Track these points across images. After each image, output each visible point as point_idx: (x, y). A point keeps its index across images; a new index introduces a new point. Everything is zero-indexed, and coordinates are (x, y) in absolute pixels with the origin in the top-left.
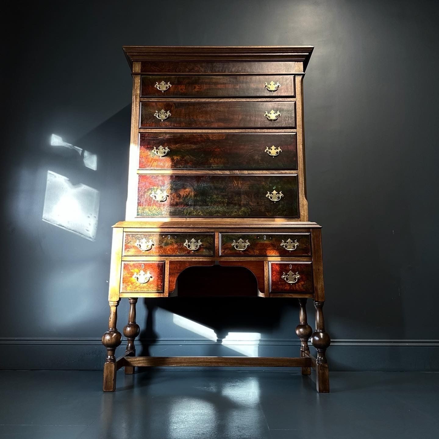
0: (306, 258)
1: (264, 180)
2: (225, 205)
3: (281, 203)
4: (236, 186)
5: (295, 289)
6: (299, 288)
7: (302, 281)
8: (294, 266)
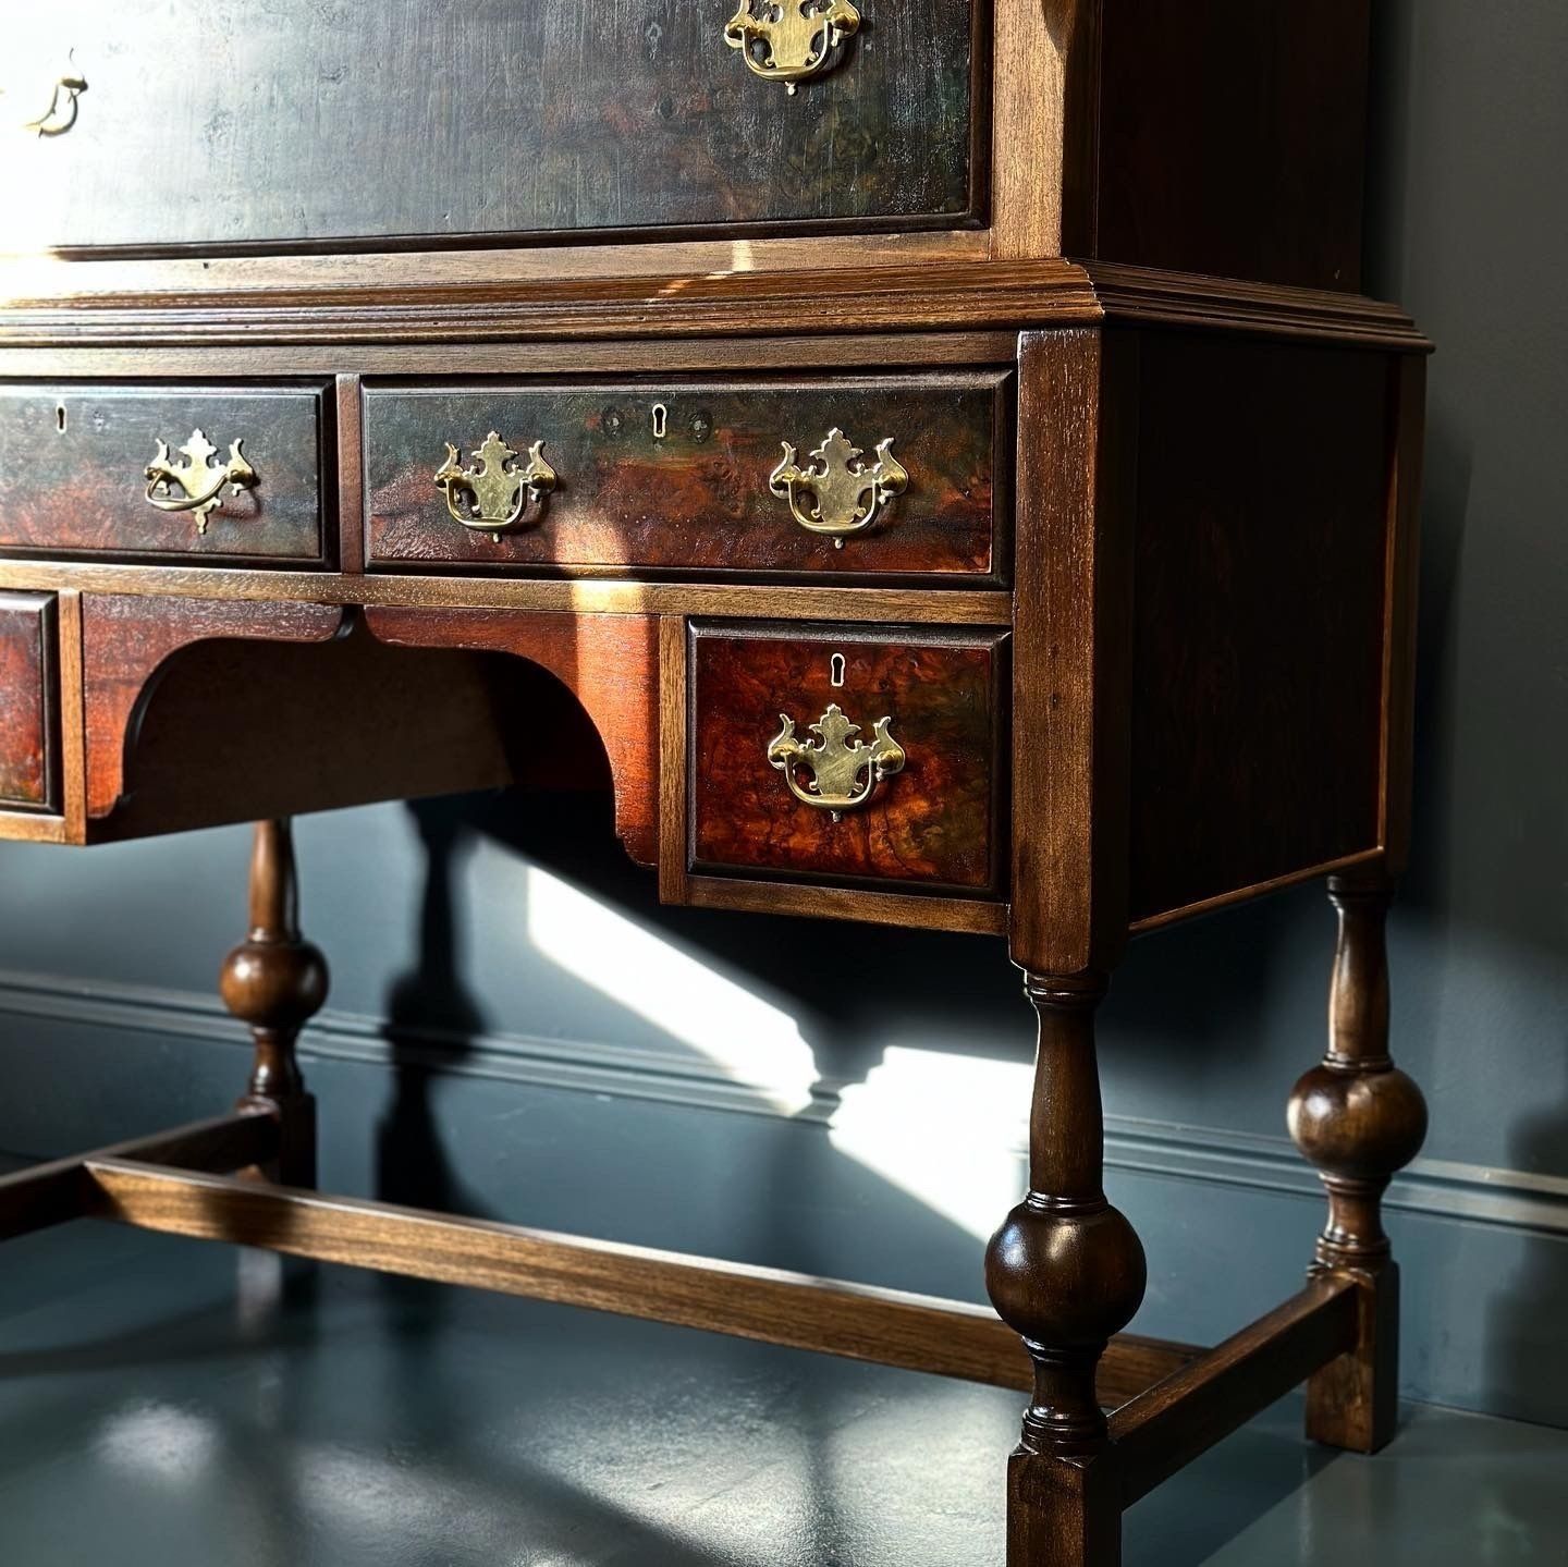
0: (962, 600)
5: (861, 856)
6: (888, 851)
7: (915, 792)
8: (860, 663)
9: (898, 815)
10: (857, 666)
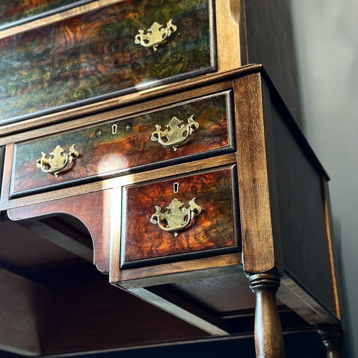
1: (131, 8)
2: (46, 85)
3: (170, 48)
4: (70, 40)
6: (196, 242)
7: (205, 220)
8: (184, 184)
9: (199, 229)
10: (183, 184)
